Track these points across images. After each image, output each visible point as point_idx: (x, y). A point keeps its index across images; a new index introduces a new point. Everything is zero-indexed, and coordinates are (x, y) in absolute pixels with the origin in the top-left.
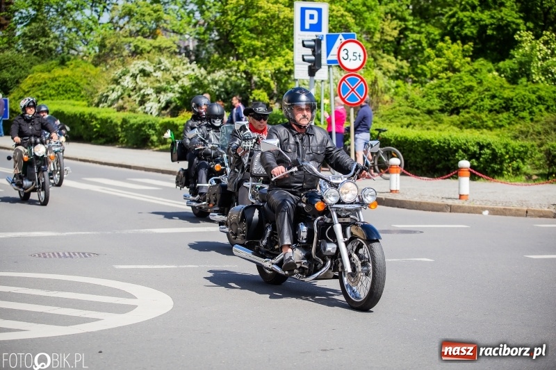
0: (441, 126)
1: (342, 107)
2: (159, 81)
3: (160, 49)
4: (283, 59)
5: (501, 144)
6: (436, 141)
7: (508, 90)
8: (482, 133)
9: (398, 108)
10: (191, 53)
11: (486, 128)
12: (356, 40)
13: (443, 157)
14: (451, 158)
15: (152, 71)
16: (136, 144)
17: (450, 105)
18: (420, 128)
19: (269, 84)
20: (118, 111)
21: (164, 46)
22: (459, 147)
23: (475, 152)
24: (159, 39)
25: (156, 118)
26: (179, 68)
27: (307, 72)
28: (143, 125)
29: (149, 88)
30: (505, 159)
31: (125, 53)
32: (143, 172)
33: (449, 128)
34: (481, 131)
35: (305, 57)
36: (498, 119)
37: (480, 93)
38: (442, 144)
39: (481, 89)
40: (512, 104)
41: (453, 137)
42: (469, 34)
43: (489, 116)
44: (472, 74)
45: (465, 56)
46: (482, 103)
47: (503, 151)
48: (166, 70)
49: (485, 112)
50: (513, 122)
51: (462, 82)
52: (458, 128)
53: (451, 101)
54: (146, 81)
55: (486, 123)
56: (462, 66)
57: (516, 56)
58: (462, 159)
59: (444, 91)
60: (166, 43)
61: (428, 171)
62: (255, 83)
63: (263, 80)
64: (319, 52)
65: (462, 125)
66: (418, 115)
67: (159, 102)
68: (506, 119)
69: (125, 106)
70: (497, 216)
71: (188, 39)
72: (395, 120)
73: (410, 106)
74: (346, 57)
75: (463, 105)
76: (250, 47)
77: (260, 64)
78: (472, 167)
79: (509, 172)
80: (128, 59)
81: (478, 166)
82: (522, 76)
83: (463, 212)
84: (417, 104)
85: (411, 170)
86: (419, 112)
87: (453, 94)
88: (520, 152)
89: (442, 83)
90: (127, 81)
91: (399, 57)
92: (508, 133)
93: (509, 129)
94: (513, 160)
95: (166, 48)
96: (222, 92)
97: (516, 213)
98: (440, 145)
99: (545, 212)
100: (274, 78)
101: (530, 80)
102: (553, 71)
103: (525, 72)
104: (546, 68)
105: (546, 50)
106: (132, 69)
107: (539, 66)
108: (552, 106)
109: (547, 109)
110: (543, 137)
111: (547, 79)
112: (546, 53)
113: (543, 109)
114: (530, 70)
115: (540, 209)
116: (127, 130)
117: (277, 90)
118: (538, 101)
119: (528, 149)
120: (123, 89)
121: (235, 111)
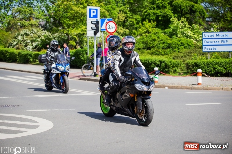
0: (144, 54)
2: (32, 38)
3: (32, 25)
4: (81, 29)
5: (169, 61)
7: (169, 40)
8: (160, 57)
11: (161, 55)
13: (146, 66)
14: (149, 66)
15: (30, 33)
16: (24, 62)
17: (147, 46)
19: (76, 38)
20: (16, 49)
21: (33, 24)
22: (152, 62)
23: (159, 64)
24: (31, 21)
25: (32, 52)
26: (40, 32)
28: (27, 54)
29: (29, 40)
30: (170, 67)
32: (28, 73)
33: (147, 55)
35: (93, 28)
36: (166, 51)
37: (158, 42)
39: (159, 40)
40: (171, 46)
41: (150, 58)
42: (152, 19)
43: (162, 50)
44: (155, 34)
45: (153, 27)
46: (159, 45)
47: (170, 64)
48: (35, 33)
49: (160, 49)
50: (172, 53)
51: (151, 37)
54: (27, 37)
55: (161, 53)
56: (152, 31)
57: (172, 27)
59: (144, 41)
60: (34, 23)
62: (70, 38)
63: (73, 37)
64: (98, 26)
65: (152, 54)
67: (33, 46)
68: (169, 51)
69: (19, 47)
75: (152, 46)
76: (68, 24)
77: (72, 31)
78: (159, 70)
79: (172, 72)
80: (20, 29)
82: (174, 35)
87: (148, 42)
88: (176, 64)
89: (144, 38)
91: (125, 28)
92: (170, 57)
93: (170, 55)
94: (173, 67)
95: (34, 25)
97: (177, 88)
98: (145, 62)
99: (188, 87)
100: (77, 36)
101: (177, 36)
102: (186, 33)
103: (175, 33)
104: (183, 32)
105: (183, 25)
106: (21, 33)
107: (180, 31)
108: (186, 46)
109: (185, 47)
110: (184, 58)
111: (183, 36)
112: (183, 26)
113: (183, 48)
114: (177, 32)
115: (186, 86)
116: (20, 57)
117: (79, 41)
118: (181, 45)
119: (179, 63)
120: (18, 41)
121: (65, 49)
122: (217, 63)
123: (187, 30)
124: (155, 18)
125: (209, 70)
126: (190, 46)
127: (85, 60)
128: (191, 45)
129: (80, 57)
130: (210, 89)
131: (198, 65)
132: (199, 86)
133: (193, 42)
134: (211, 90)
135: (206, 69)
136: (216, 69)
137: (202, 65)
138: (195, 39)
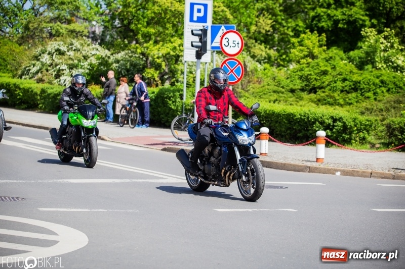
0: (301, 103)
2: (70, 59)
3: (74, 33)
4: (171, 45)
5: (351, 118)
6: (298, 114)
7: (357, 75)
8: (334, 109)
9: (267, 87)
10: (98, 37)
11: (338, 105)
12: (235, 30)
13: (302, 127)
14: (310, 128)
15: (66, 50)
16: (52, 110)
17: (309, 86)
18: (285, 104)
19: (161, 64)
20: (37, 82)
22: (316, 120)
23: (329, 124)
24: (73, 25)
26: (87, 48)
27: (195, 55)
28: (58, 94)
29: (64, 64)
30: (354, 131)
31: (45, 35)
33: (308, 104)
34: (334, 107)
35: (194, 44)
36: (348, 98)
37: (333, 76)
38: (302, 117)
39: (334, 73)
40: (359, 86)
41: (312, 111)
42: (325, 26)
43: (341, 95)
44: (327, 61)
45: (321, 46)
46: (335, 85)
47: (352, 124)
48: (77, 50)
49: (337, 92)
50: (360, 101)
52: (315, 104)
53: (310, 82)
54: (61, 58)
55: (338, 101)
56: (320, 53)
57: (363, 47)
58: (319, 130)
59: (304, 74)
60: (80, 28)
61: (290, 139)
62: (150, 63)
63: (156, 61)
64: (205, 39)
65: (319, 102)
66: (283, 93)
68: (354, 98)
69: (43, 78)
71: (95, 26)
72: (264, 96)
73: (277, 86)
74: (227, 44)
75: (319, 86)
76: (146, 34)
77: (153, 49)
78: (327, 136)
79: (357, 141)
80: (47, 40)
81: (332, 136)
82: (367, 64)
83: (320, 173)
84: (283, 84)
85: (276, 137)
86: (283, 90)
87: (312, 77)
88: (366, 125)
89: (303, 67)
90: (45, 58)
92: (356, 109)
93: (357, 106)
94: (360, 132)
95: (79, 32)
96: (123, 69)
97: (363, 175)
98: (301, 118)
99: (386, 174)
100: (165, 59)
101: (374, 67)
102: (393, 60)
103: (370, 60)
104: (387, 57)
105: (387, 44)
106: (49, 49)
107: (382, 56)
108: (392, 88)
109: (388, 91)
110: (384, 113)
111: (388, 67)
112: (387, 46)
113: (385, 91)
114: (374, 59)
115: (382, 172)
116: (44, 98)
117: (168, 69)
118: (380, 84)
119: (372, 123)
120: (42, 64)
121: (137, 85)
123: (397, 54)
124: (330, 25)
126: (401, 88)
127: (177, 110)
128: (402, 85)
129: (167, 103)
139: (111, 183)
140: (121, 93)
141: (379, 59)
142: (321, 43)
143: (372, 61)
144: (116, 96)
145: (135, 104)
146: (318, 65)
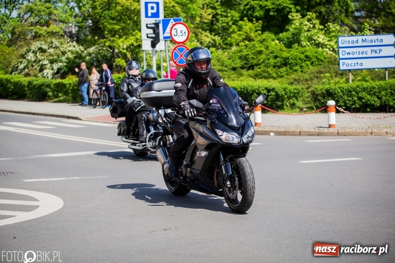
0: (242, 78)
1: (175, 68)
2: (51, 55)
3: (53, 34)
4: (134, 37)
5: (282, 88)
6: (239, 88)
7: (286, 52)
8: (269, 82)
10: (74, 36)
11: (272, 78)
12: (182, 22)
14: (249, 98)
15: (47, 48)
16: (38, 98)
17: (248, 64)
18: (228, 80)
19: (126, 54)
20: (25, 76)
21: (54, 31)
22: (254, 91)
24: (51, 27)
25: (51, 81)
26: (65, 46)
27: (150, 45)
28: (42, 85)
29: (45, 60)
30: (285, 98)
31: (28, 38)
32: (43, 117)
33: (247, 79)
34: (269, 80)
35: (149, 35)
36: (279, 72)
37: (267, 55)
38: (242, 90)
39: (268, 52)
40: (288, 62)
41: (250, 85)
42: (259, 15)
43: (274, 70)
44: (261, 42)
45: (257, 31)
46: (268, 62)
47: (283, 93)
48: (56, 47)
49: (270, 67)
50: (290, 74)
52: (253, 78)
53: (248, 61)
54: (43, 55)
55: (271, 75)
56: (256, 37)
57: (290, 30)
59: (243, 55)
60: (56, 29)
62: (116, 53)
63: (121, 52)
64: (158, 31)
65: (256, 77)
66: (226, 71)
67: (53, 69)
68: (285, 71)
69: (30, 73)
70: (281, 136)
71: (71, 27)
73: (221, 66)
75: (256, 63)
76: (112, 30)
77: (119, 41)
79: (287, 106)
80: (31, 41)
81: (267, 103)
82: (295, 43)
83: (258, 135)
84: (226, 64)
86: (227, 69)
87: (249, 56)
88: (294, 93)
89: (242, 49)
90: (30, 56)
91: (213, 33)
92: (287, 81)
93: (287, 78)
94: (290, 99)
95: (56, 32)
96: (95, 61)
97: (293, 134)
99: (312, 132)
100: (129, 50)
101: (300, 45)
102: (315, 38)
103: (296, 40)
104: (310, 37)
105: (310, 25)
106: (33, 48)
107: (306, 35)
108: (315, 62)
109: (312, 64)
110: (309, 82)
111: (311, 44)
112: (310, 27)
113: (309, 64)
114: (299, 38)
115: (308, 130)
116: (31, 89)
117: (132, 58)
118: (305, 59)
119: (300, 91)
120: (28, 61)
121: (104, 73)
122: (364, 88)
123: (318, 33)
124: (262, 14)
125: (350, 101)
126: (322, 61)
128: (323, 58)
130: (349, 134)
131: (332, 93)
132: (331, 130)
133: (327, 54)
134: (352, 136)
135: (346, 100)
136: (363, 98)
137: (338, 92)
138: (331, 49)
139: (84, 155)
140: (94, 80)
141: (304, 38)
142: (257, 28)
143: (298, 40)
144: (89, 83)
145: (104, 88)
146: (254, 46)
